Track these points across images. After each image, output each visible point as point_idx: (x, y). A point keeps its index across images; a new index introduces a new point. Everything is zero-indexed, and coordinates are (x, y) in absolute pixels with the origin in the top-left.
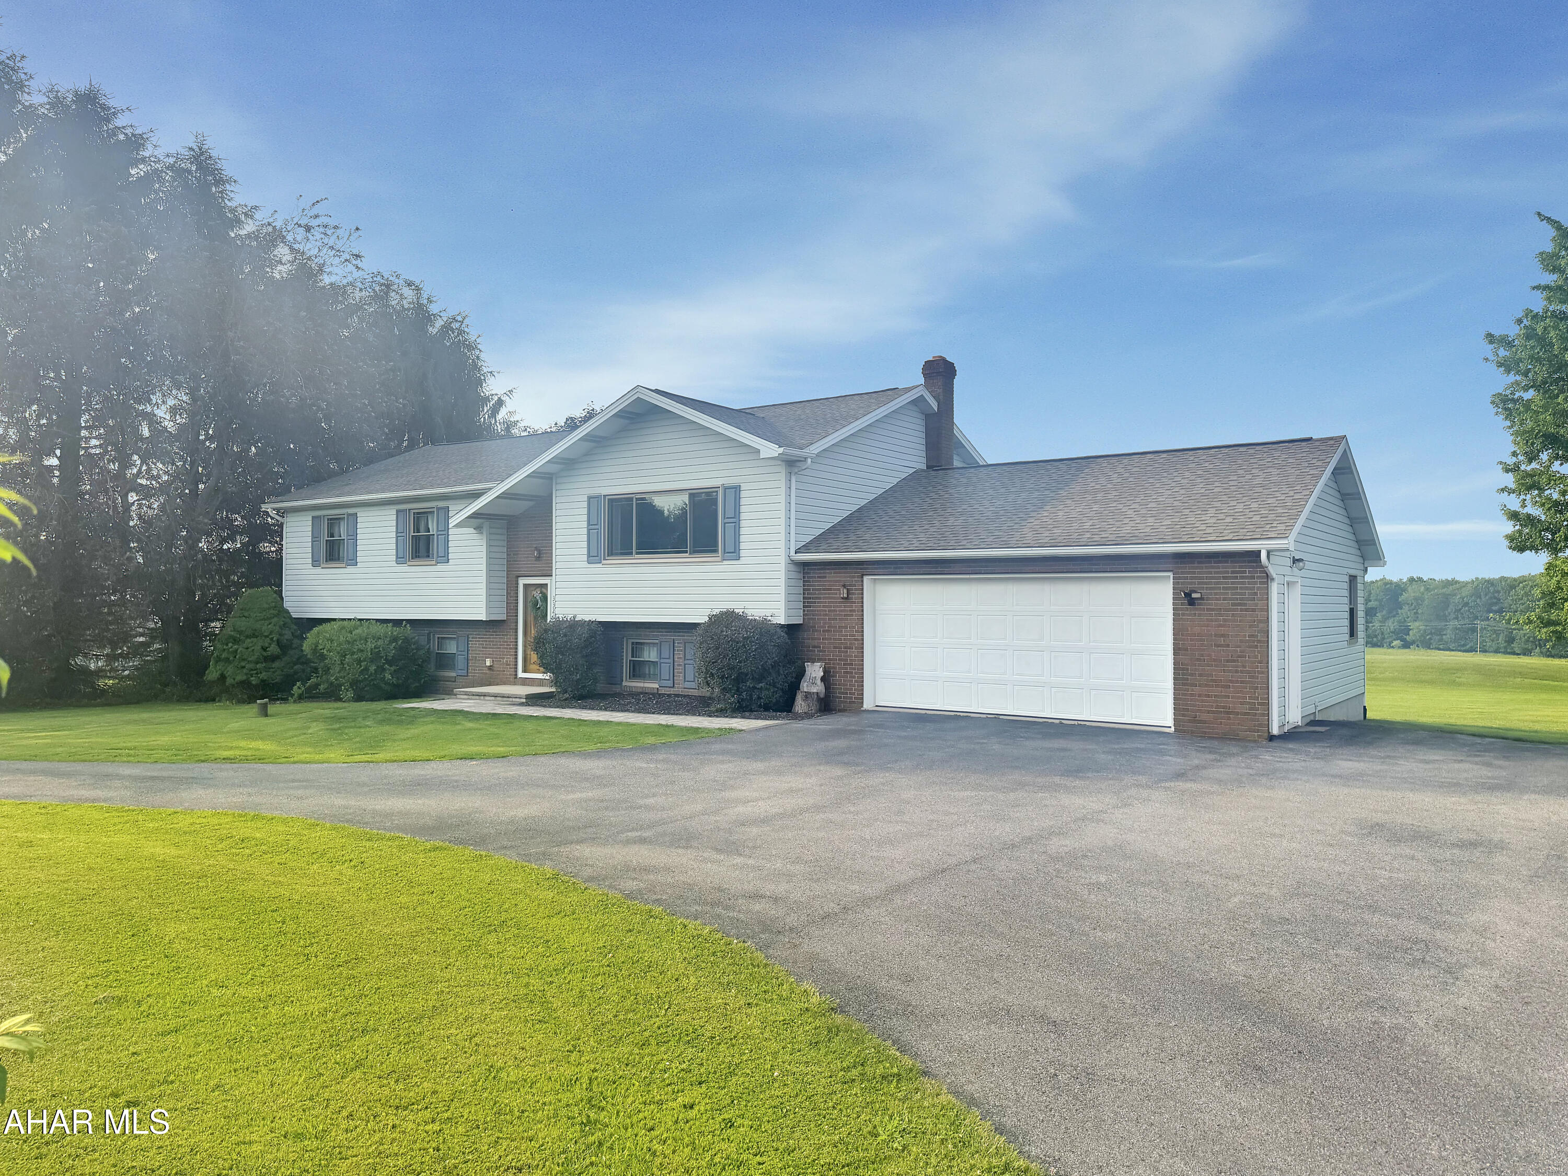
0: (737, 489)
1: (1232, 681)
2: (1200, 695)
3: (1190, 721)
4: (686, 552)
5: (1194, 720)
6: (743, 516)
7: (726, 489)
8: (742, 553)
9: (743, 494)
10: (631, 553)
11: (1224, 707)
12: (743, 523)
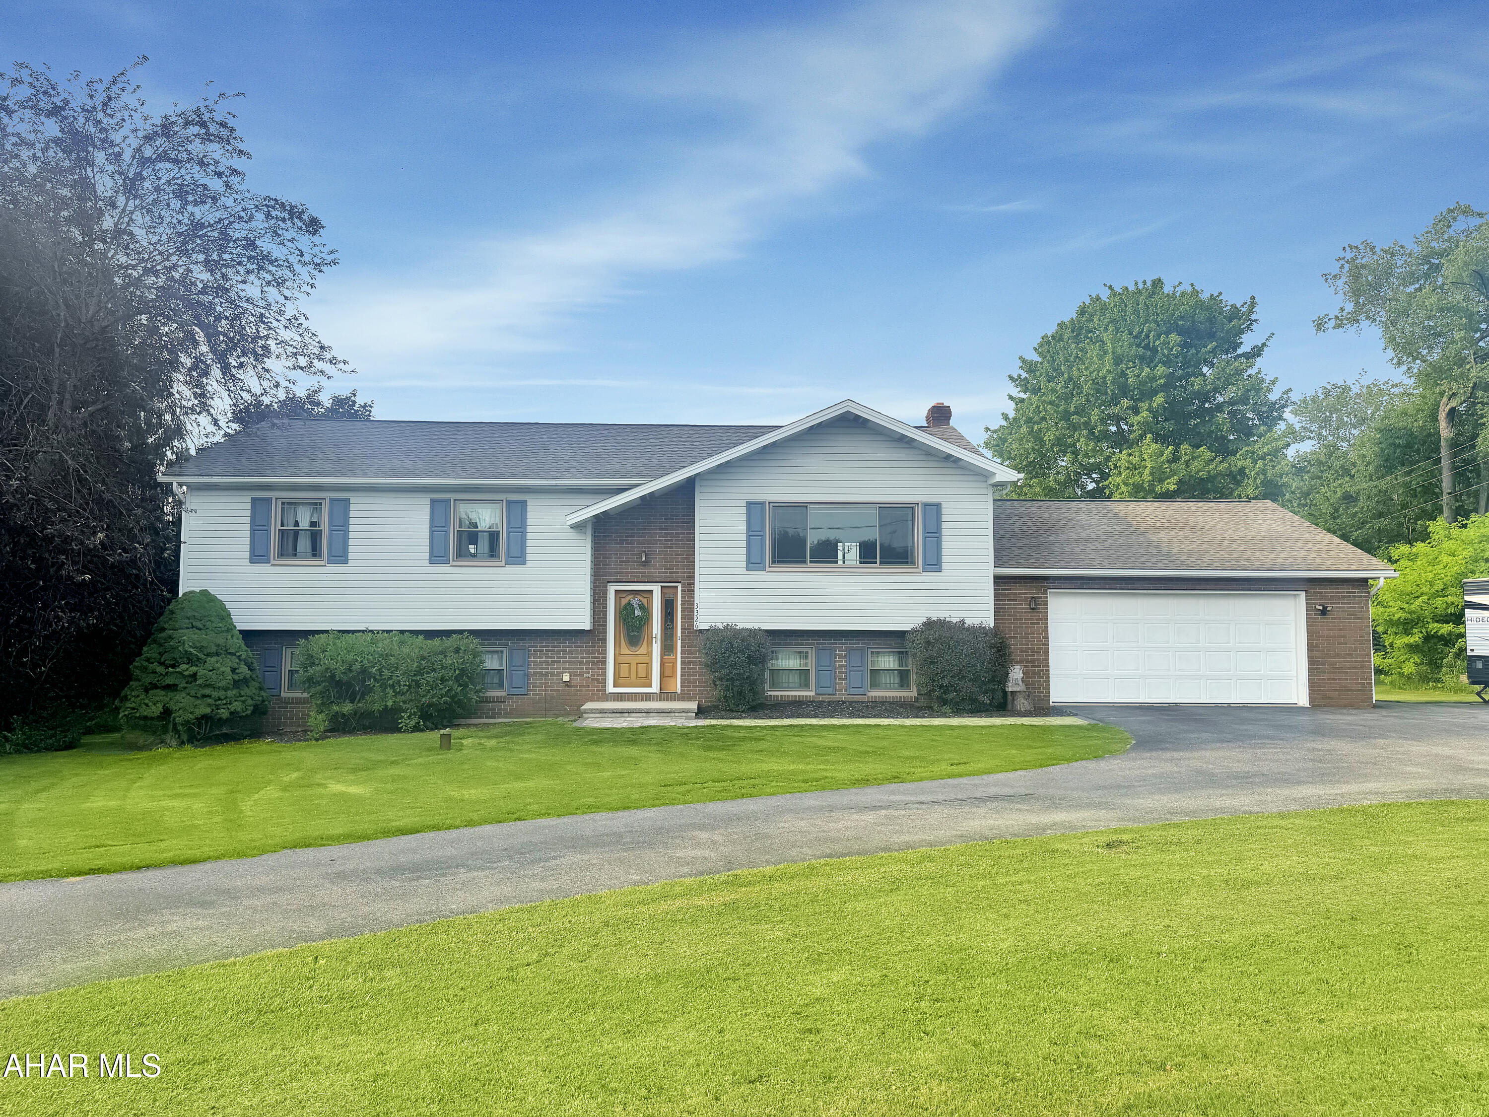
0: (938, 506)
1: (1349, 669)
2: (1328, 679)
3: (1323, 698)
4: (876, 563)
5: (1325, 697)
6: (944, 532)
7: (926, 505)
8: (944, 566)
9: (944, 511)
10: (805, 562)
11: (1345, 687)
12: (944, 538)
